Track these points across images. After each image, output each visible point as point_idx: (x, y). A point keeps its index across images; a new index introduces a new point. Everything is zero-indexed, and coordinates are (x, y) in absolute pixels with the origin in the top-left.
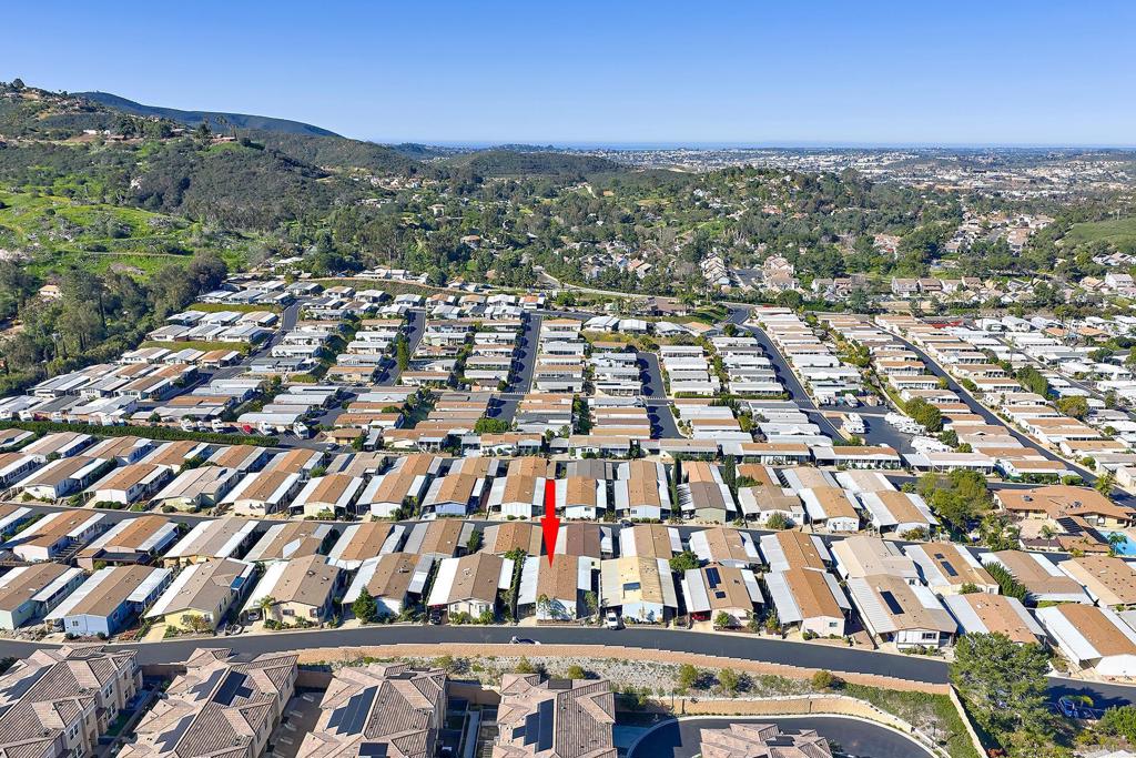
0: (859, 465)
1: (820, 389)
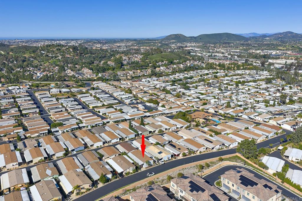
0: (156, 116)
1: (126, 100)
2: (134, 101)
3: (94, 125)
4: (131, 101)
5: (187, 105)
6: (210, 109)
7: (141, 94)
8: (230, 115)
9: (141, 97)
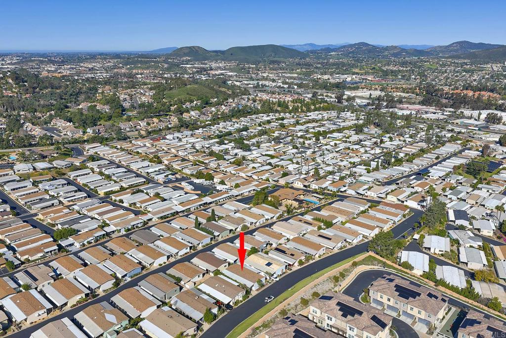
1: (158, 176)
2: (170, 177)
3: (130, 227)
4: (165, 176)
5: (258, 177)
6: (297, 182)
7: (177, 163)
8: (328, 190)
9: (180, 169)
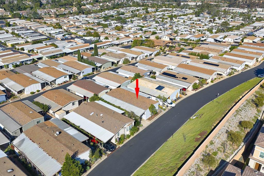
1: (57, 35)
2: (67, 36)
3: (18, 63)
4: (63, 36)
5: (134, 36)
6: (164, 37)
7: (73, 28)
8: (191, 40)
9: (75, 32)
